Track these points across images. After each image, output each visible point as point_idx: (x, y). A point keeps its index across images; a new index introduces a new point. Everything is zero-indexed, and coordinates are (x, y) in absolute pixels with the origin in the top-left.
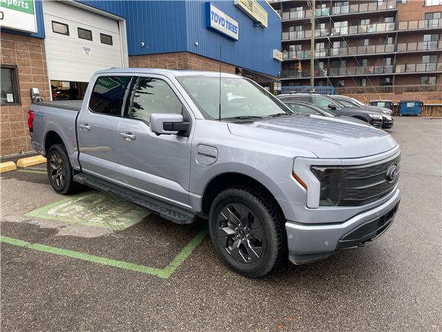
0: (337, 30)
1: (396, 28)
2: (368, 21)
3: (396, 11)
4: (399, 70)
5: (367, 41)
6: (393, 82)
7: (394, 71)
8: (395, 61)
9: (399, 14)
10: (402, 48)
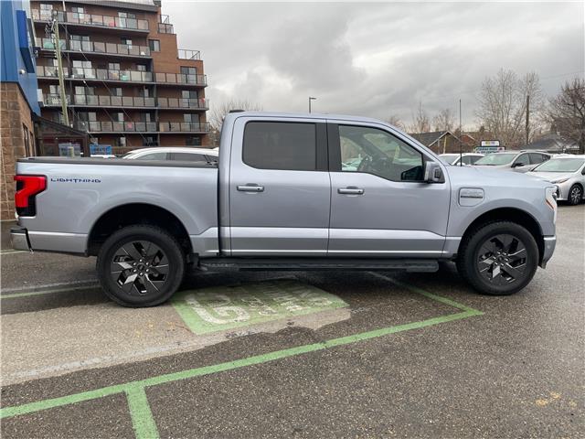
0: (80, 72)
1: (153, 79)
2: (117, 66)
3: (151, 59)
4: (163, 128)
5: (119, 91)
6: (159, 142)
7: (158, 130)
8: (157, 118)
9: (155, 63)
10: (163, 103)
